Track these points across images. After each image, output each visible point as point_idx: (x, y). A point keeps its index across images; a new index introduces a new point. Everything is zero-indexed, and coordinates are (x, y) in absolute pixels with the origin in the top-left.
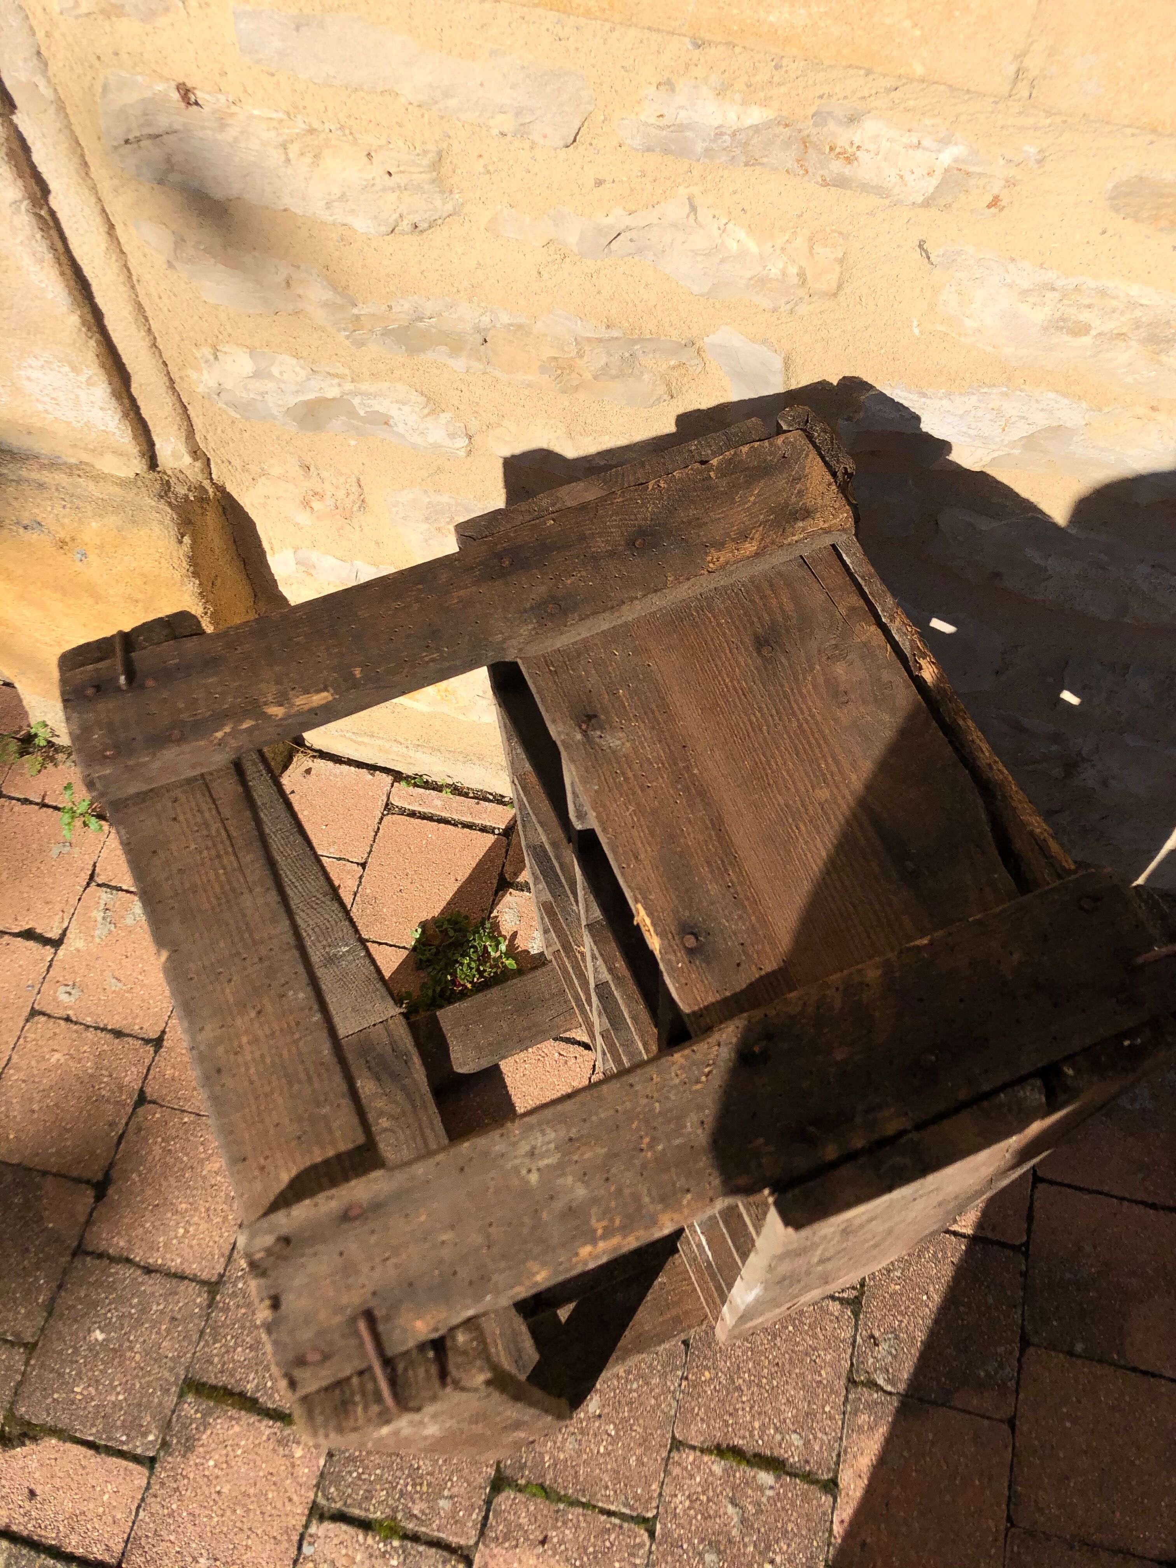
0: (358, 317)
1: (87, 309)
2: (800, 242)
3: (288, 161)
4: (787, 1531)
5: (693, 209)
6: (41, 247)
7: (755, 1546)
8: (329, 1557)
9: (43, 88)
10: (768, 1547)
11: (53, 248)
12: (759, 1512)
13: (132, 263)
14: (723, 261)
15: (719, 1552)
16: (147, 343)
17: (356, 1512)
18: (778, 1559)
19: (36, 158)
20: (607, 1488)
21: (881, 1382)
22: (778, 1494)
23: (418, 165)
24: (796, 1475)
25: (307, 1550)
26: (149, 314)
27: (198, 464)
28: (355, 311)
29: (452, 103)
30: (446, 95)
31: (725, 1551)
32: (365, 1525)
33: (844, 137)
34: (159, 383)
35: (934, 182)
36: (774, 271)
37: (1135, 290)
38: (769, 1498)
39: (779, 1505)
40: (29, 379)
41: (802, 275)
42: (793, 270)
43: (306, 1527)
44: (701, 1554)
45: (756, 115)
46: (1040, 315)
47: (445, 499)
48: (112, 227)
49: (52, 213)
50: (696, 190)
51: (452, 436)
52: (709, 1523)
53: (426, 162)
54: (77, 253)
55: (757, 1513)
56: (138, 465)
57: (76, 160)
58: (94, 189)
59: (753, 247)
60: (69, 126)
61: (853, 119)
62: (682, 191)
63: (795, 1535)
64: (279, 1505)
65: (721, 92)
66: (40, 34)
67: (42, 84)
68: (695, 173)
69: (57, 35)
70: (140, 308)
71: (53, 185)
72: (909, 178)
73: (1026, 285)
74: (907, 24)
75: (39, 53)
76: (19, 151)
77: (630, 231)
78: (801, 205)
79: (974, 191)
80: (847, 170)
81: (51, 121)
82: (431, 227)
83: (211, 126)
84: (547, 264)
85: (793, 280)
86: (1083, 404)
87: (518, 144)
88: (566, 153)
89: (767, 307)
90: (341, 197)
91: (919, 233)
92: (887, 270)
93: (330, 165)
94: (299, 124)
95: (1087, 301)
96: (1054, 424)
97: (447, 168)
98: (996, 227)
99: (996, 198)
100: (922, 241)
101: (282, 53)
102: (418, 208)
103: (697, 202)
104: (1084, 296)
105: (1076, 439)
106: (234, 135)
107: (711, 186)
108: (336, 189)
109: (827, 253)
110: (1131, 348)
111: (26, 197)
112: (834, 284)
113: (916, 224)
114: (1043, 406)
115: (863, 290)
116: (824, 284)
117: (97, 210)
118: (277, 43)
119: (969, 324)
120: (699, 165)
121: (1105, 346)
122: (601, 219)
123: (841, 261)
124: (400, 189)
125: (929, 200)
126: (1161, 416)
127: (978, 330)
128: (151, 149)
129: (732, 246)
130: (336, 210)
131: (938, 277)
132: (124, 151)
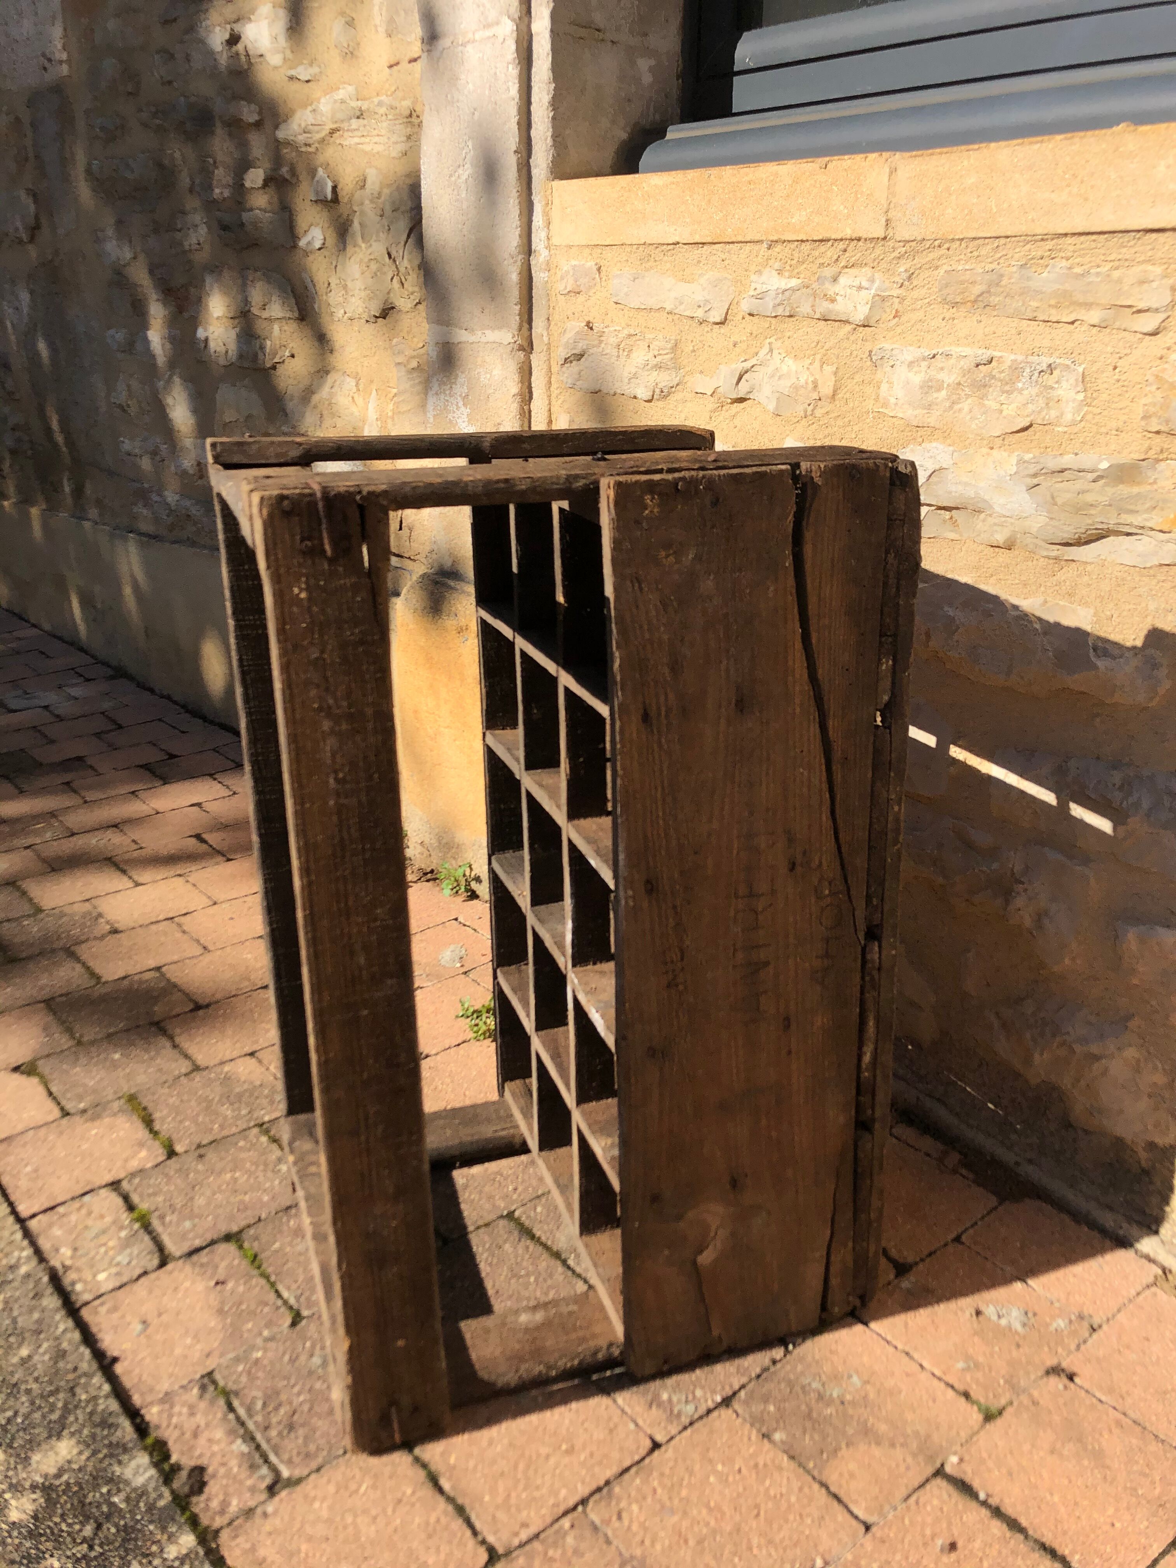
2: (817, 364)
3: (618, 356)
5: (771, 350)
8: (93, 1209)
9: (545, 339)
14: (779, 378)
17: (135, 1198)
19: (533, 378)
20: (296, 1282)
23: (667, 348)
25: (87, 1198)
29: (682, 307)
30: (681, 303)
32: (131, 1207)
33: (831, 289)
35: (869, 306)
36: (803, 381)
37: (960, 349)
41: (816, 381)
42: (811, 379)
43: (100, 1187)
45: (794, 282)
46: (917, 379)
50: (772, 340)
53: (669, 346)
57: (547, 379)
58: (549, 396)
59: (794, 368)
60: (549, 360)
61: (835, 280)
62: (768, 340)
64: (101, 1169)
65: (780, 272)
66: (551, 309)
67: (545, 334)
68: (772, 328)
69: (557, 309)
71: (535, 395)
72: (858, 306)
73: (910, 358)
74: (842, 207)
75: (548, 319)
76: (526, 373)
77: (746, 372)
78: (816, 339)
79: (888, 310)
80: (831, 306)
81: (543, 357)
82: (669, 394)
83: (596, 342)
84: (714, 411)
85: (811, 386)
86: (951, 448)
87: (706, 329)
88: (724, 329)
89: (802, 414)
90: (635, 376)
91: (868, 346)
92: (858, 378)
93: (634, 355)
94: (626, 332)
95: (941, 365)
96: (937, 467)
97: (679, 352)
98: (899, 330)
99: (897, 311)
100: (870, 352)
101: (627, 295)
102: (665, 379)
103: (773, 346)
104: (939, 362)
105: (950, 477)
106: (603, 345)
107: (780, 335)
108: (633, 370)
109: (829, 369)
110: (968, 396)
111: (521, 394)
112: (831, 389)
113: (866, 340)
114: (931, 454)
115: (848, 395)
116: (826, 389)
117: (547, 409)
118: (626, 290)
119: (893, 400)
120: (774, 321)
121: (954, 397)
122: (734, 366)
123: (835, 373)
124: (658, 367)
125: (867, 318)
126: (995, 452)
127: (896, 404)
128: (575, 367)
129: (784, 369)
130: (632, 385)
131: (879, 375)
132: (564, 369)
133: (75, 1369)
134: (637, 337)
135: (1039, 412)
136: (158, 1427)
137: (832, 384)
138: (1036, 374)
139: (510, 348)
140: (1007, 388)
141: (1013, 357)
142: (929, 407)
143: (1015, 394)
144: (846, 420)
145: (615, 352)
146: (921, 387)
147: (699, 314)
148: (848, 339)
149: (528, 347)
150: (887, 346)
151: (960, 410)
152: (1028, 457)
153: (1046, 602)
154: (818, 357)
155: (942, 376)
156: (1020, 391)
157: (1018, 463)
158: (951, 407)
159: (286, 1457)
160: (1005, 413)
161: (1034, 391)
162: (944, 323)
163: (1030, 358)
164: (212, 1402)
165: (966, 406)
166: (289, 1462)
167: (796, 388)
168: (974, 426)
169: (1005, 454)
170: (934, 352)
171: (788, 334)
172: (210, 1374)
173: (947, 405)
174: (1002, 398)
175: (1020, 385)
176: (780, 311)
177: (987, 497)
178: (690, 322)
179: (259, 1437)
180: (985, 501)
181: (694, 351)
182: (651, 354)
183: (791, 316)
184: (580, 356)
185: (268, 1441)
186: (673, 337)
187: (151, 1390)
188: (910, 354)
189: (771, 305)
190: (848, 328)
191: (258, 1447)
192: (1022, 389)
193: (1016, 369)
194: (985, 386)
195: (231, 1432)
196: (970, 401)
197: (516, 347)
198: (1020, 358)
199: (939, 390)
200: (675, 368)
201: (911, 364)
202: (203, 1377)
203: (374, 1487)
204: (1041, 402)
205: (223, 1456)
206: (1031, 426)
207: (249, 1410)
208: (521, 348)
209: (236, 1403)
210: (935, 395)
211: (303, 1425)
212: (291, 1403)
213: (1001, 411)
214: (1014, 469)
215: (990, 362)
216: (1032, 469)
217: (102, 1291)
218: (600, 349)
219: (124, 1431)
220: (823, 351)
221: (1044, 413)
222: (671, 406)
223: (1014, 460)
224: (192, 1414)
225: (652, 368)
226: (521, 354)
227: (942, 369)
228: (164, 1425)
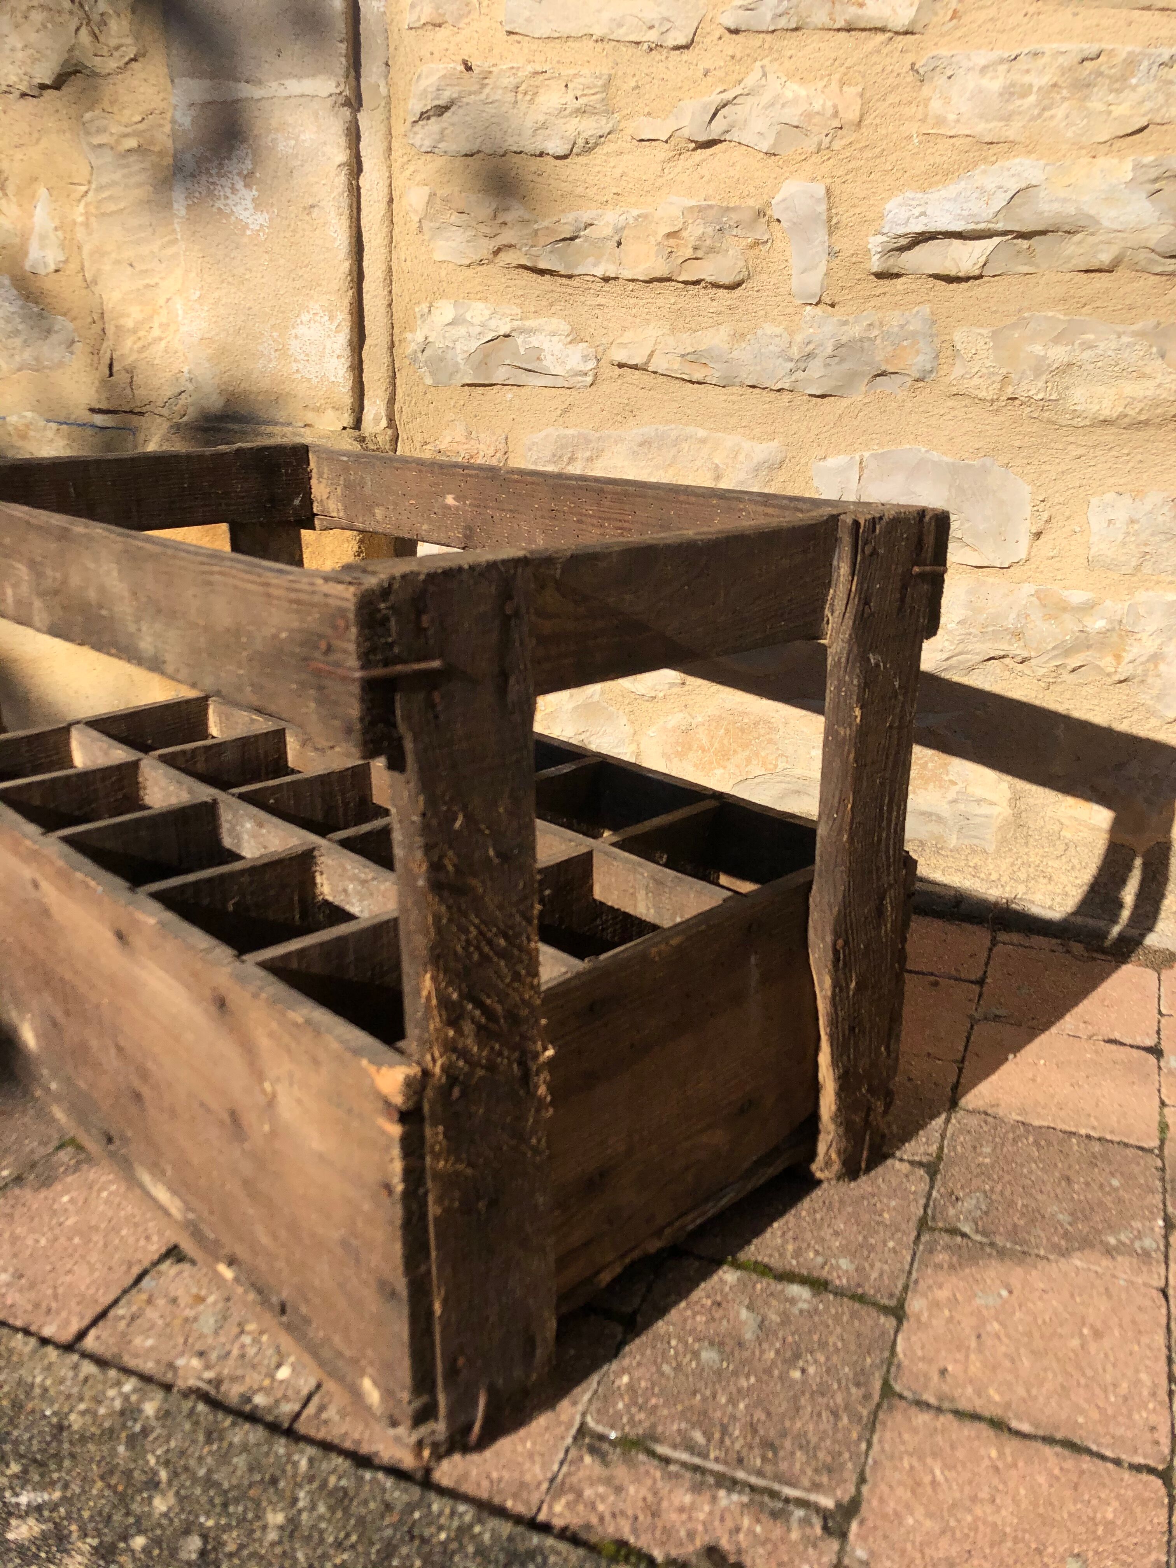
0: (536, 232)
1: (355, 268)
2: (835, 86)
3: (516, 102)
4: (826, 1343)
5: (765, 75)
6: (344, 202)
7: (777, 1352)
8: (173, 1294)
9: (383, 90)
10: (797, 1356)
11: (351, 206)
12: (786, 1319)
13: (395, 233)
14: (783, 106)
15: (721, 1352)
16: (386, 303)
18: (811, 1370)
19: (362, 145)
21: (966, 1229)
22: (816, 1310)
23: (595, 86)
24: (842, 1295)
26: (394, 278)
27: (390, 432)
28: (536, 226)
29: (622, 31)
30: (620, 25)
31: (732, 1353)
34: (384, 341)
35: (915, 8)
36: (817, 107)
37: (1055, 46)
38: (801, 1311)
39: (816, 1319)
40: (296, 337)
41: (835, 106)
42: (829, 104)
44: (696, 1355)
46: (994, 84)
47: (571, 432)
48: (391, 200)
49: (359, 188)
50: (765, 62)
51: (585, 358)
52: (713, 1326)
53: (600, 83)
54: (363, 222)
55: (783, 1323)
56: (347, 419)
57: (386, 144)
58: (390, 166)
59: (803, 92)
60: (388, 119)
62: (758, 64)
63: (837, 1350)
64: (131, 1240)
66: (391, 49)
67: (382, 84)
68: (766, 46)
69: (402, 49)
70: (390, 270)
71: (366, 164)
72: (899, 9)
73: (982, 62)
75: (387, 64)
76: (354, 135)
77: (724, 106)
78: (833, 56)
79: (941, 12)
80: (860, 11)
81: (380, 114)
82: (596, 145)
83: (476, 87)
84: (669, 161)
85: (830, 111)
86: (1042, 162)
87: (658, 57)
88: (686, 55)
89: (813, 148)
90: (544, 126)
91: (910, 58)
92: (892, 99)
93: (541, 99)
94: (530, 68)
95: (1026, 67)
96: (1024, 186)
97: (614, 89)
98: (959, 33)
99: (955, 12)
100: (913, 64)
101: (528, 20)
102: (589, 127)
103: (767, 69)
104: (1023, 63)
105: (1042, 194)
106: (486, 91)
107: (776, 55)
108: (541, 118)
109: (851, 91)
110: (1064, 99)
111: (348, 164)
112: (858, 114)
113: (907, 51)
114: (1012, 171)
115: (878, 121)
116: (851, 114)
117: (387, 183)
118: (527, 13)
119: (952, 117)
120: (769, 37)
121: (1046, 102)
122: (706, 99)
123: (862, 95)
124: (581, 112)
125: (913, 22)
126: (1101, 161)
127: (958, 121)
128: (434, 125)
129: (789, 95)
130: (539, 138)
131: (926, 90)
132: (417, 128)
133: (388, 1507)
134: (546, 76)
135: (1159, 110)
136: (588, 1527)
137: (858, 107)
138: (1155, 67)
139: (330, 102)
140: (1117, 86)
141: (1129, 48)
142: (1007, 118)
143: (1126, 92)
144: (877, 151)
145: (510, 97)
146: (1001, 94)
147: (652, 36)
148: (879, 51)
149: (355, 102)
150: (944, 52)
151: (1052, 117)
152: (1149, 159)
153: (1159, 324)
154: (836, 77)
155: (1027, 79)
156: (1134, 88)
157: (1134, 169)
158: (1040, 115)
159: (806, 1483)
160: (1114, 115)
161: (1153, 86)
162: (1026, 19)
163: (1148, 51)
164: (631, 1464)
165: (1060, 112)
166: (816, 1487)
167: (809, 116)
168: (1070, 134)
169: (1115, 161)
170: (1017, 52)
171: (789, 53)
172: (582, 1431)
173: (1036, 112)
174: (1111, 97)
175: (1134, 81)
176: (782, 23)
177: (1092, 212)
178: (632, 50)
179: (741, 1475)
180: (1091, 217)
181: (638, 87)
182: (570, 96)
183: (796, 29)
184: (442, 110)
185: (760, 1473)
186: (606, 71)
187: (523, 1485)
188: (981, 58)
189: (769, 16)
190: (881, 37)
191: (753, 1489)
192: (1137, 86)
193: (1131, 63)
194: (1088, 86)
195: (697, 1488)
196: (1066, 104)
197: (341, 100)
198: (1138, 50)
199: (1024, 95)
200: (607, 112)
201: (984, 69)
202: (575, 1438)
203: (946, 1467)
204: (1161, 99)
205: (722, 1519)
206: (1147, 127)
207: (691, 1447)
208: (347, 103)
209: (661, 1449)
210: (1018, 102)
211: (783, 1434)
212: (733, 1417)
213: (1110, 113)
214: (1130, 176)
215: (1098, 56)
216: (1154, 173)
217: (305, 1392)
218: (483, 96)
219: (558, 1553)
220: (843, 69)
221: (1164, 110)
222: (598, 162)
223: (1128, 165)
224: (619, 1490)
225: (571, 115)
226: (346, 112)
227: (1028, 71)
228: (594, 1520)
